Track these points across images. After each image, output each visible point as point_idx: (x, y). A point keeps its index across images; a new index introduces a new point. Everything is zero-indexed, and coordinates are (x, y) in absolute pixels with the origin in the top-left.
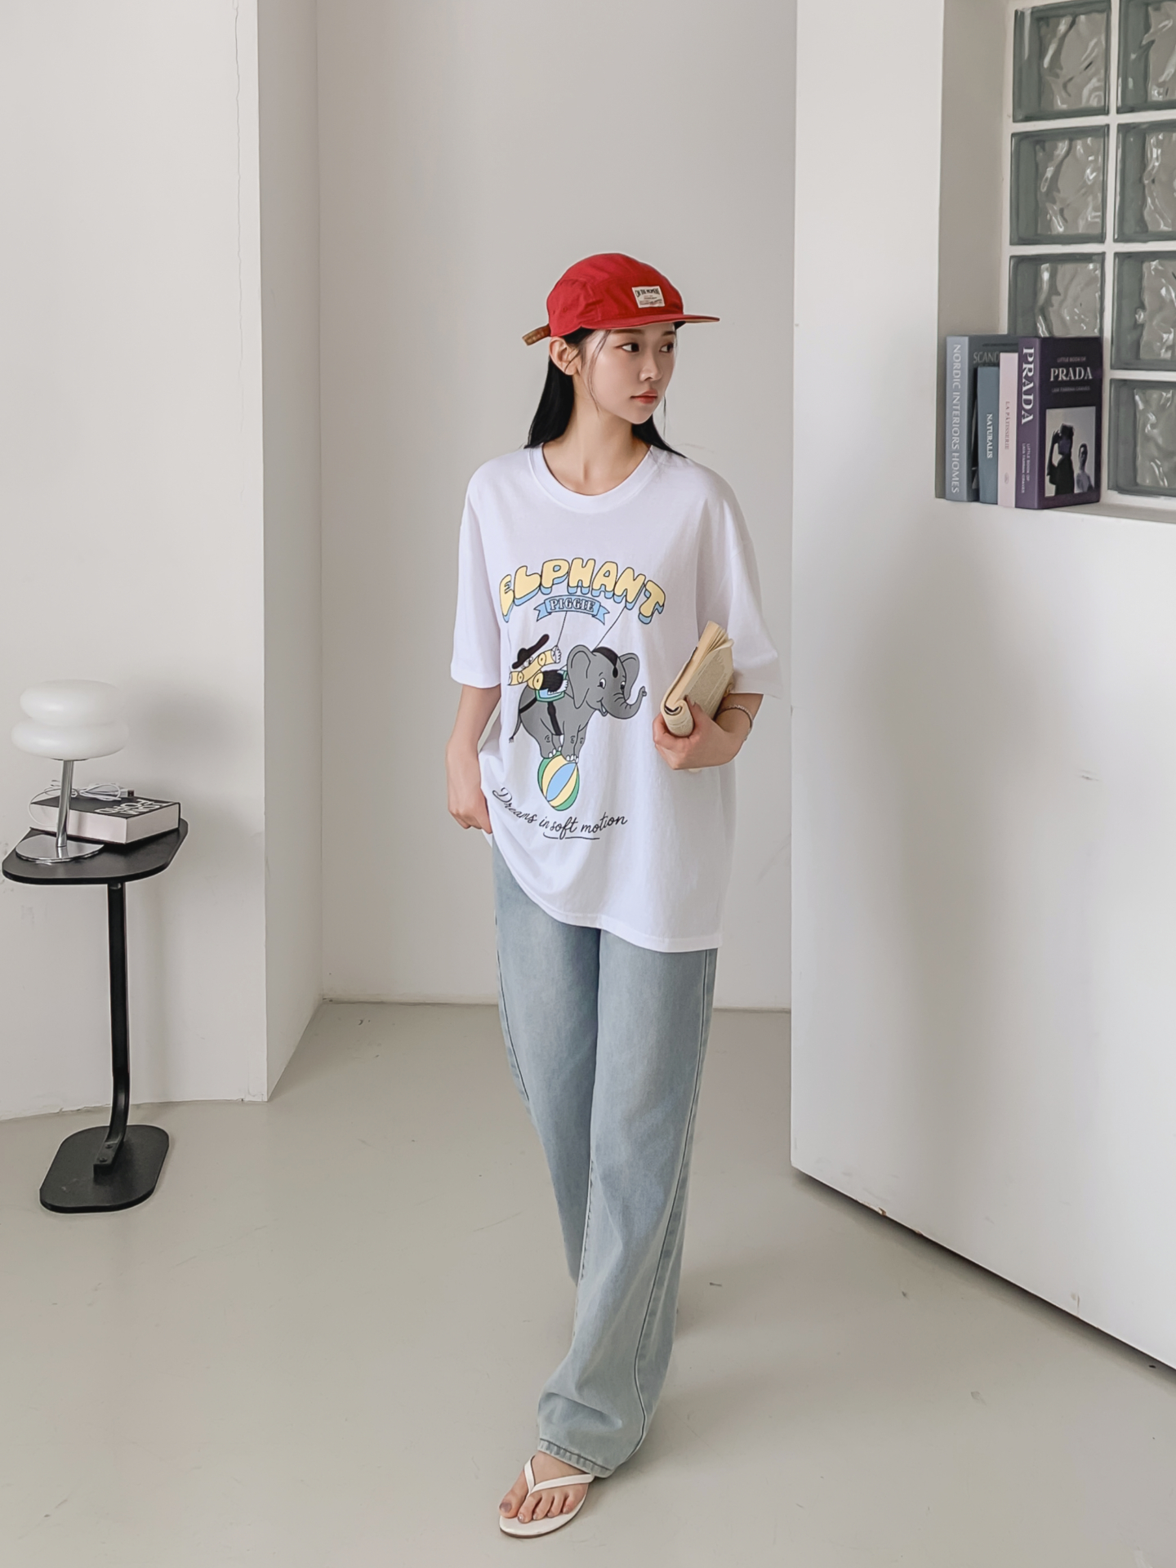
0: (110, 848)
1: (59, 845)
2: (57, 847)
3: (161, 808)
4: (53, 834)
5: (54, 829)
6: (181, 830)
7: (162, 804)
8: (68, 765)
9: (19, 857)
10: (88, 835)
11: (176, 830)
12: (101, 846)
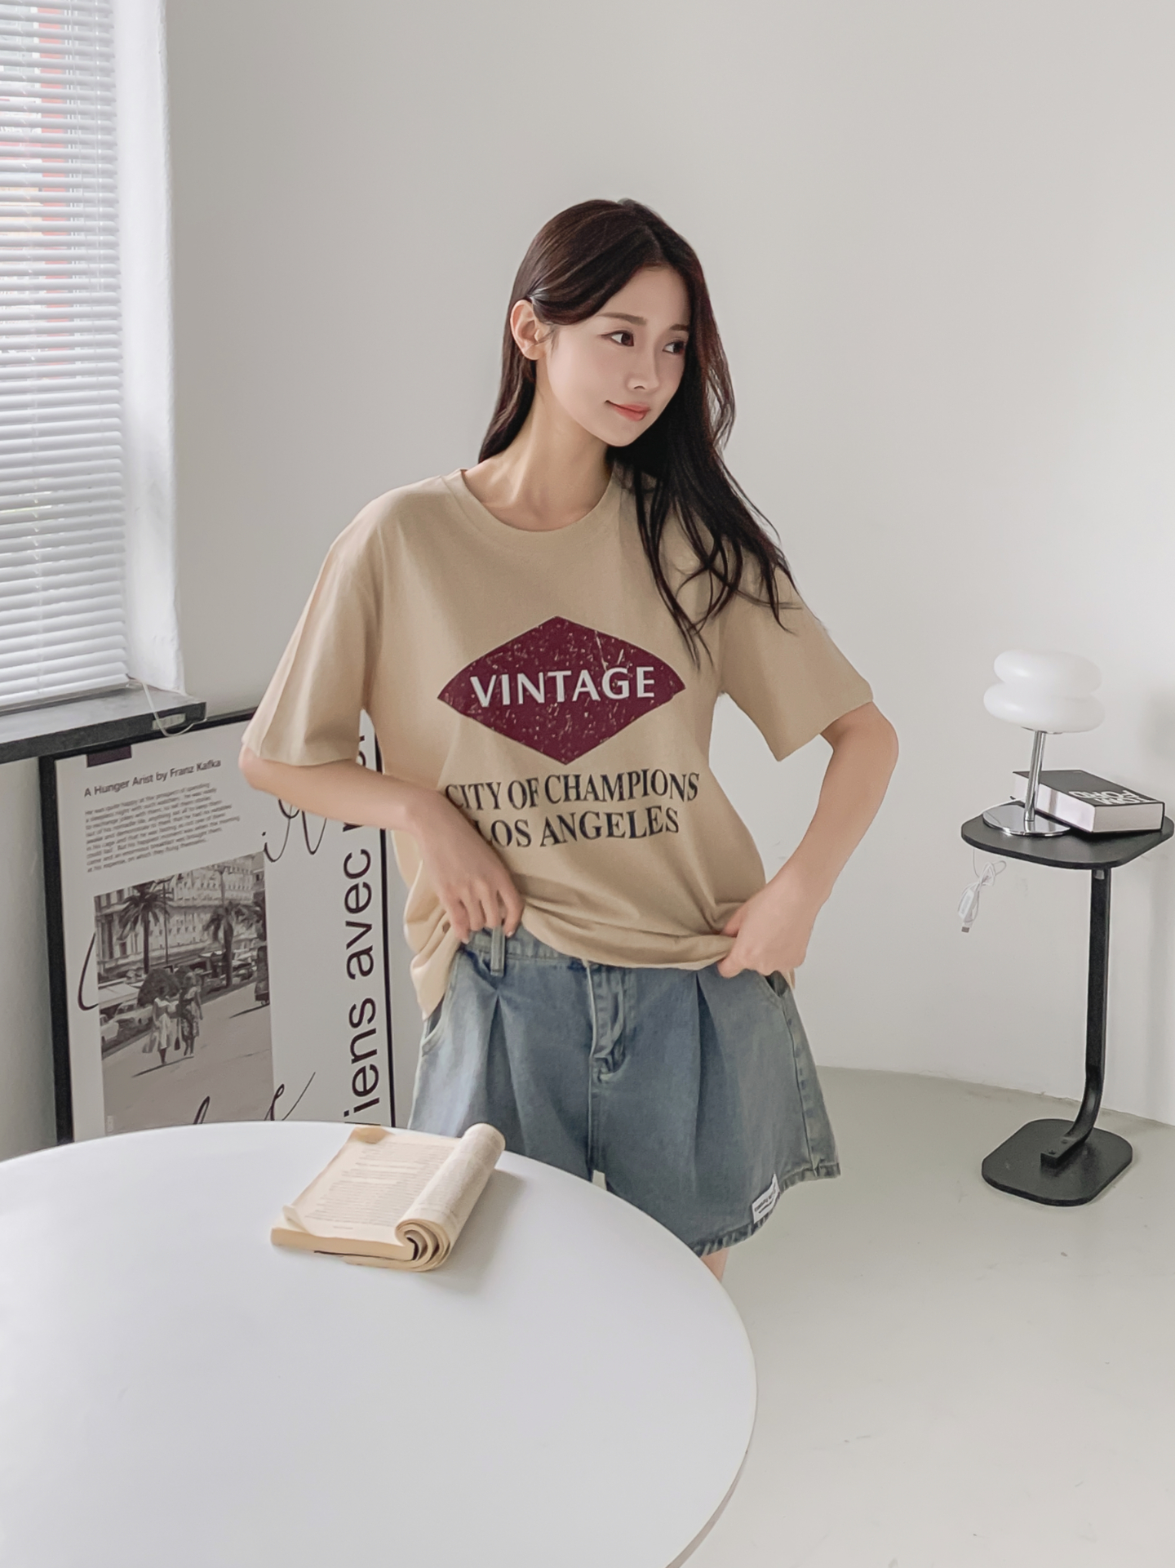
0: (1075, 832)
1: (1026, 819)
2: (1024, 820)
3: (1142, 803)
4: (1023, 805)
5: (1024, 801)
6: (1164, 832)
7: (1146, 799)
8: (1040, 734)
9: (986, 823)
10: (1058, 815)
11: (1159, 831)
12: (1067, 829)
